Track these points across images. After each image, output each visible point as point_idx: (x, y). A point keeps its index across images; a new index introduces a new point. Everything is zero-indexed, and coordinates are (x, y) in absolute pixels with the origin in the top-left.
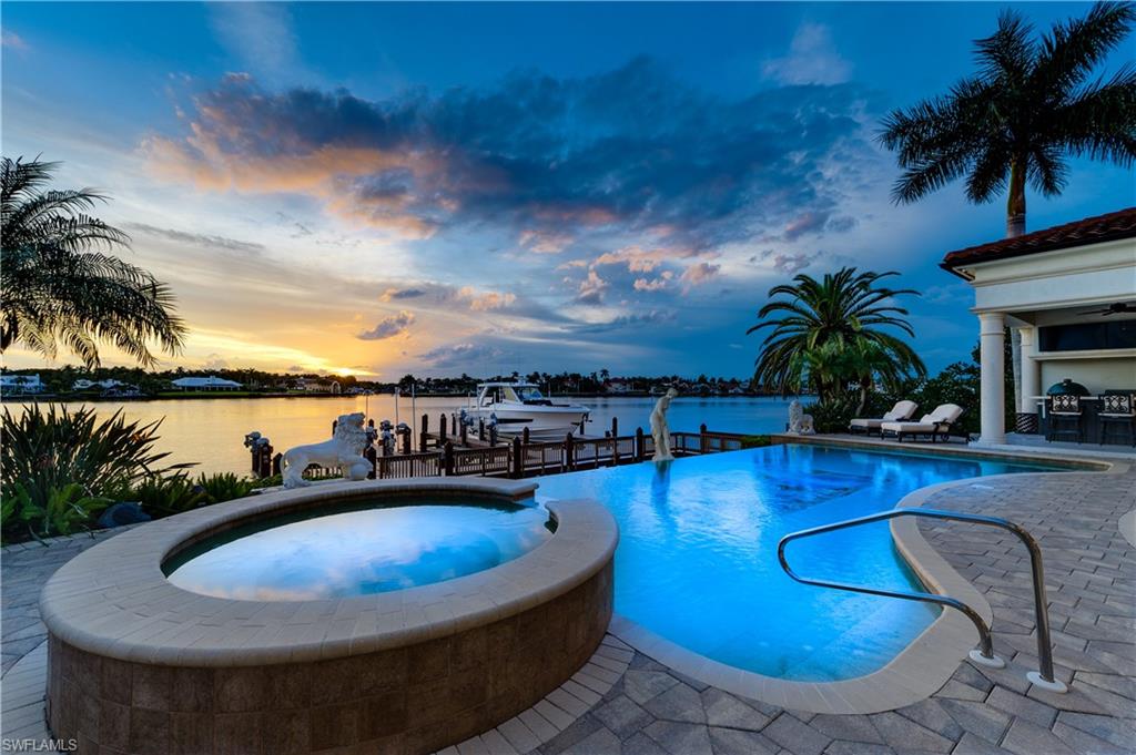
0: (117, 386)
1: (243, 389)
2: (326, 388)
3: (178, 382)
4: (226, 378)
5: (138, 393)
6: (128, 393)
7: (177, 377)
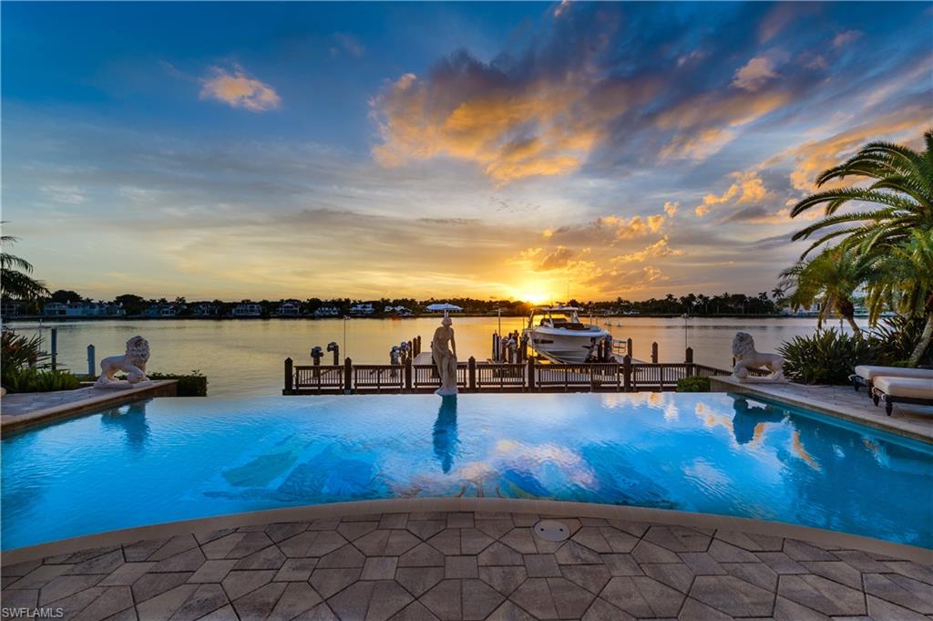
0: (402, 310)
1: (463, 311)
3: (430, 307)
4: (454, 305)
5: (410, 314)
6: (406, 314)
7: (430, 304)
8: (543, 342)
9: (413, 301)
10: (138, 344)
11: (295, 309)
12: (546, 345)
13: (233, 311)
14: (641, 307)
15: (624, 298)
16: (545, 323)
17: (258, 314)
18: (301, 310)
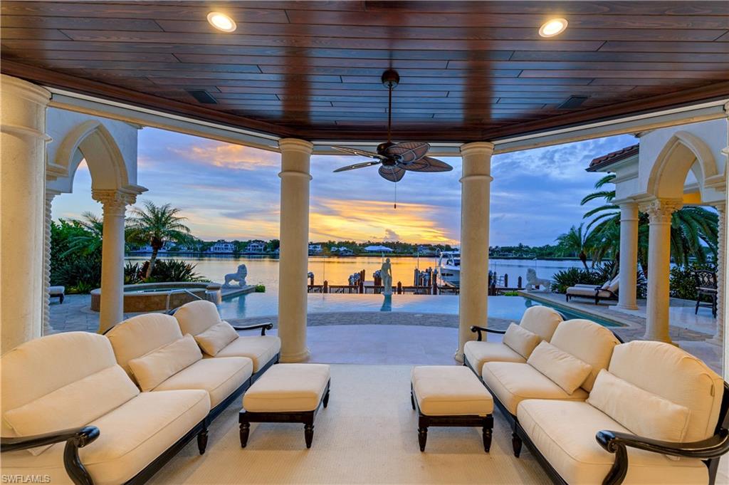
0: (345, 250)
1: (394, 252)
2: (434, 252)
3: (367, 249)
4: (386, 247)
5: (351, 254)
6: (348, 253)
7: (368, 246)
8: (448, 275)
9: (354, 243)
11: (260, 247)
12: (449, 277)
13: (212, 248)
14: (537, 251)
15: (524, 244)
16: (450, 263)
17: (232, 252)
18: (265, 249)
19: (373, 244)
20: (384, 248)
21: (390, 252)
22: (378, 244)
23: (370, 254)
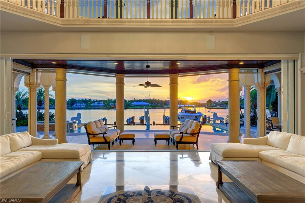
1: (151, 106)
7: (134, 102)
8: (181, 118)
10: (79, 115)
19: (138, 101)
20: (144, 103)
21: (148, 106)
22: (141, 101)
23: (135, 107)
